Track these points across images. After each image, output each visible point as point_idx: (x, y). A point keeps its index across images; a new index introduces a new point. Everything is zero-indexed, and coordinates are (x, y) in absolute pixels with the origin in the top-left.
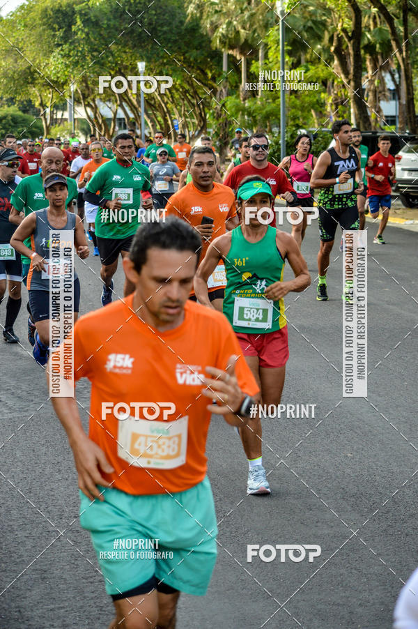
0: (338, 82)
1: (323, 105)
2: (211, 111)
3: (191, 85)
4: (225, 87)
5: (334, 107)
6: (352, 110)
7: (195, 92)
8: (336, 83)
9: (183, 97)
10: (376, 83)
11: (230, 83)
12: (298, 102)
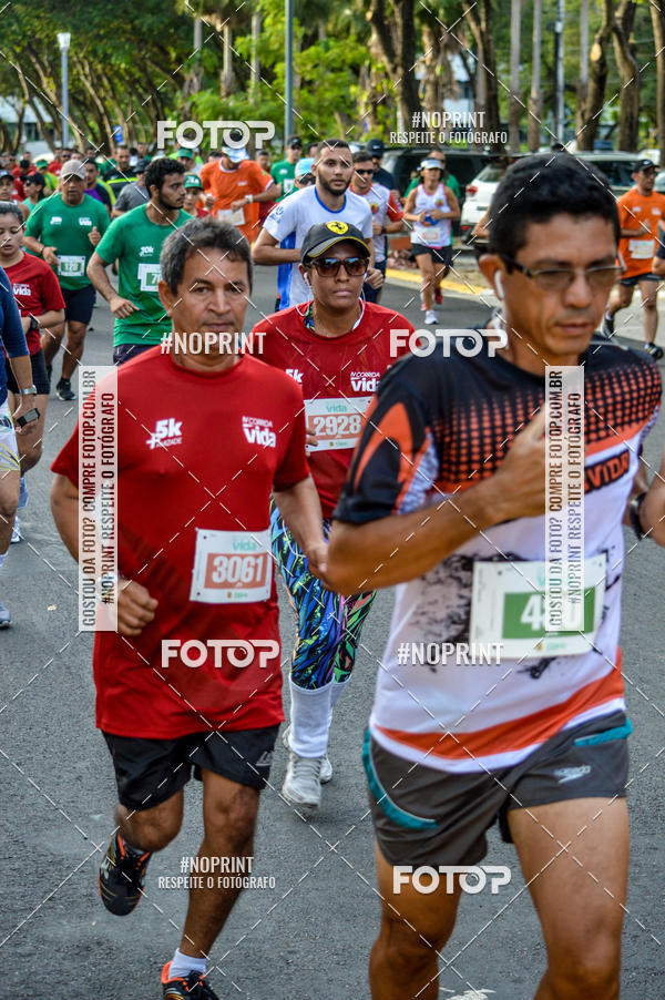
0: (378, 69)
1: (354, 104)
2: (175, 113)
3: (143, 70)
4: (197, 75)
5: (370, 109)
6: (399, 114)
7: (150, 82)
8: (374, 70)
9: (130, 90)
10: (438, 70)
11: (205, 68)
12: (313, 100)
